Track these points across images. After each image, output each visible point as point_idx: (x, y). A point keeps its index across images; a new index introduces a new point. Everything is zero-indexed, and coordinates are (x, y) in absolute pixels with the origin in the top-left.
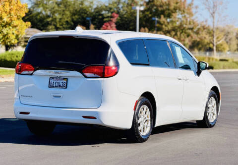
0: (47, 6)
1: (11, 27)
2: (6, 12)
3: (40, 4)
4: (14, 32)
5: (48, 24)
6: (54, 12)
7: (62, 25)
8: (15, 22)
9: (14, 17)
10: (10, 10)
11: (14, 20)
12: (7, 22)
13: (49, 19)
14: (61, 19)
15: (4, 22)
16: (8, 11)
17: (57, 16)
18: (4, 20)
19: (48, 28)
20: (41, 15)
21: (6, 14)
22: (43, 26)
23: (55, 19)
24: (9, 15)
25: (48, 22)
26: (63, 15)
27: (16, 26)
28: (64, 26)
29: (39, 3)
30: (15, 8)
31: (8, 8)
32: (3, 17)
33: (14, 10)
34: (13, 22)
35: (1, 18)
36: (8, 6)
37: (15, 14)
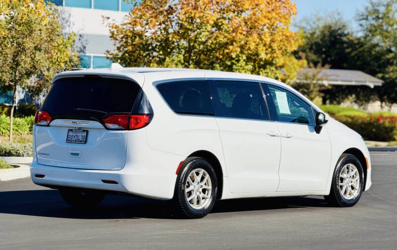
1: (273, 68)
2: (265, 45)
3: (376, 30)
4: (278, 75)
5: (388, 63)
8: (280, 61)
9: (277, 52)
10: (273, 41)
11: (277, 57)
12: (265, 60)
13: (391, 55)
15: (261, 60)
16: (268, 43)
18: (260, 57)
19: (387, 69)
20: (378, 49)
21: (264, 48)
22: (379, 66)
24: (270, 50)
25: (388, 60)
27: (282, 67)
29: (373, 29)
30: (279, 39)
31: (267, 38)
32: (259, 52)
33: (277, 42)
34: (276, 61)
35: (257, 55)
36: (267, 35)
37: (279, 48)
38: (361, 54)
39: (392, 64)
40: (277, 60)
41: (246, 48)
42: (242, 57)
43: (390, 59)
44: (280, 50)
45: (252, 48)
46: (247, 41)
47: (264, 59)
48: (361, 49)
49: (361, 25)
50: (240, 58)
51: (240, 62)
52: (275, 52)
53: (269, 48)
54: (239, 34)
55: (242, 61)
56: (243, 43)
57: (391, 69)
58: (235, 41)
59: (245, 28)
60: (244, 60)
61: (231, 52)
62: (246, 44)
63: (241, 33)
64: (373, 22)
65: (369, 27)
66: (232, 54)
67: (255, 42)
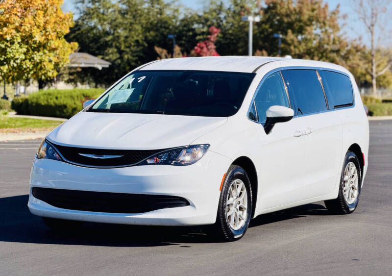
0: (105, 17)
1: (46, 51)
2: (39, 27)
3: (93, 14)
4: (52, 58)
5: (107, 45)
6: (116, 26)
7: (128, 47)
8: (54, 43)
9: (52, 34)
10: (46, 23)
11: (52, 40)
12: (40, 42)
13: (110, 38)
14: (127, 37)
15: (35, 42)
16: (42, 25)
17: (121, 32)
18: (35, 39)
19: (106, 51)
21: (38, 30)
22: (98, 49)
23: (118, 37)
24: (44, 32)
25: (106, 42)
26: (130, 30)
27: (54, 49)
28: (132, 48)
29: (91, 11)
30: (53, 21)
31: (41, 19)
32: (34, 35)
33: (51, 24)
34: (50, 43)
35: (31, 36)
36: (41, 17)
37: (54, 30)
38: (79, 36)
39: (111, 46)
40: (52, 42)
41: (22, 30)
42: (17, 39)
43: (109, 41)
44: (54, 32)
45: (27, 30)
46: (22, 23)
47: (38, 42)
48: (80, 32)
49: (78, 8)
50: (15, 40)
51: (14, 45)
52: (50, 34)
53: (44, 30)
54: (13, 16)
55: (16, 43)
56: (17, 24)
57: (110, 51)
58: (9, 22)
59: (19, 10)
60: (19, 43)
61: (6, 34)
62: (21, 25)
63: (16, 15)
64: (90, 5)
65: (86, 10)
66: (7, 36)
67: (30, 24)
